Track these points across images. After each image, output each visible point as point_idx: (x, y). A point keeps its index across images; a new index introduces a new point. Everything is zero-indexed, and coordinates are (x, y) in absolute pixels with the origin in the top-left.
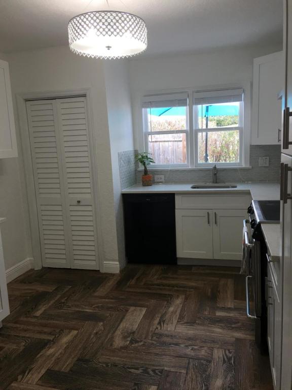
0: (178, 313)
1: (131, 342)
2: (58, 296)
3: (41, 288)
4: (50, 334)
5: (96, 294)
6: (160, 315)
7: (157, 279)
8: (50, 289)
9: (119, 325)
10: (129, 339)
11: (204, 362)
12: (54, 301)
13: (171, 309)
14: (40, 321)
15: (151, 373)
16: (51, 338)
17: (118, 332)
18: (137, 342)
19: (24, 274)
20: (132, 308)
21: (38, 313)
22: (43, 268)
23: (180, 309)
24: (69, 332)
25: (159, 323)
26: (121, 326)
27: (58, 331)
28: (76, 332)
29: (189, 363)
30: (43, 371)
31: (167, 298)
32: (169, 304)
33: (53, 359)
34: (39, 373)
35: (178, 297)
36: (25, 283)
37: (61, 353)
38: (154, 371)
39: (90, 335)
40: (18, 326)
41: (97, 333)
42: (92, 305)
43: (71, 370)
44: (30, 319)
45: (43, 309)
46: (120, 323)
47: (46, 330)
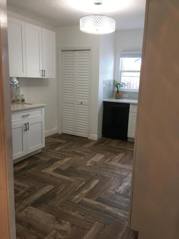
0: (119, 159)
1: (94, 165)
2: (67, 145)
3: (60, 141)
4: (60, 157)
5: (84, 147)
6: (110, 158)
7: (115, 145)
8: (64, 142)
9: (90, 159)
10: (93, 164)
11: (123, 177)
12: (64, 146)
13: (117, 157)
14: (57, 152)
15: (99, 176)
16: (61, 158)
17: (89, 161)
18: (96, 165)
19: (53, 135)
20: (98, 154)
21: (57, 149)
22: (62, 133)
23: (121, 158)
24: (68, 158)
25: (109, 161)
26: (91, 159)
27: (64, 157)
28: (71, 158)
29: (116, 176)
30: (55, 168)
31: (117, 153)
32: (116, 155)
33: (60, 165)
34: (53, 168)
35: (122, 153)
36: (53, 138)
37: (63, 164)
38: (100, 176)
39: (77, 160)
40: (48, 152)
41: (80, 160)
42: (81, 150)
43: (66, 170)
44: (53, 151)
45: (60, 148)
46: (91, 158)
47: (59, 155)
